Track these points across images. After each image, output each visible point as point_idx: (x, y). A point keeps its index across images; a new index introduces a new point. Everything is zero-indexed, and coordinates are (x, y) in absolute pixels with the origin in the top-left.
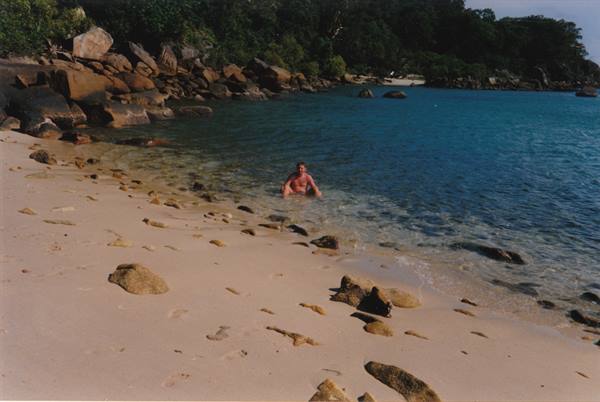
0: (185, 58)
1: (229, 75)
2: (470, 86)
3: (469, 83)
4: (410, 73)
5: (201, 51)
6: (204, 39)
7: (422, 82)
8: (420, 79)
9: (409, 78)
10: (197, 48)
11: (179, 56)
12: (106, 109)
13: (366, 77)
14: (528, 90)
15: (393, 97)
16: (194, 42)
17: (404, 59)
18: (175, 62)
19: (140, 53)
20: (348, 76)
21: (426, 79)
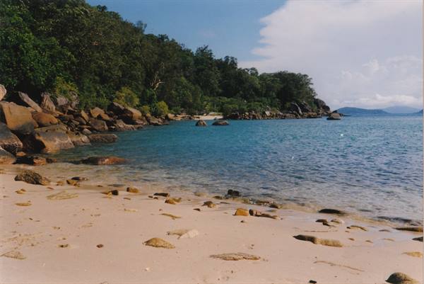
0: (59, 104)
1: (95, 115)
2: (254, 118)
3: (254, 115)
4: (211, 111)
5: (70, 100)
6: (70, 90)
7: (221, 117)
8: (219, 115)
9: (211, 115)
10: (66, 97)
11: (56, 103)
12: (37, 138)
13: (181, 116)
14: (291, 118)
15: (220, 125)
16: (64, 93)
17: (205, 103)
18: (54, 107)
19: (28, 100)
20: (170, 116)
21: (223, 115)
